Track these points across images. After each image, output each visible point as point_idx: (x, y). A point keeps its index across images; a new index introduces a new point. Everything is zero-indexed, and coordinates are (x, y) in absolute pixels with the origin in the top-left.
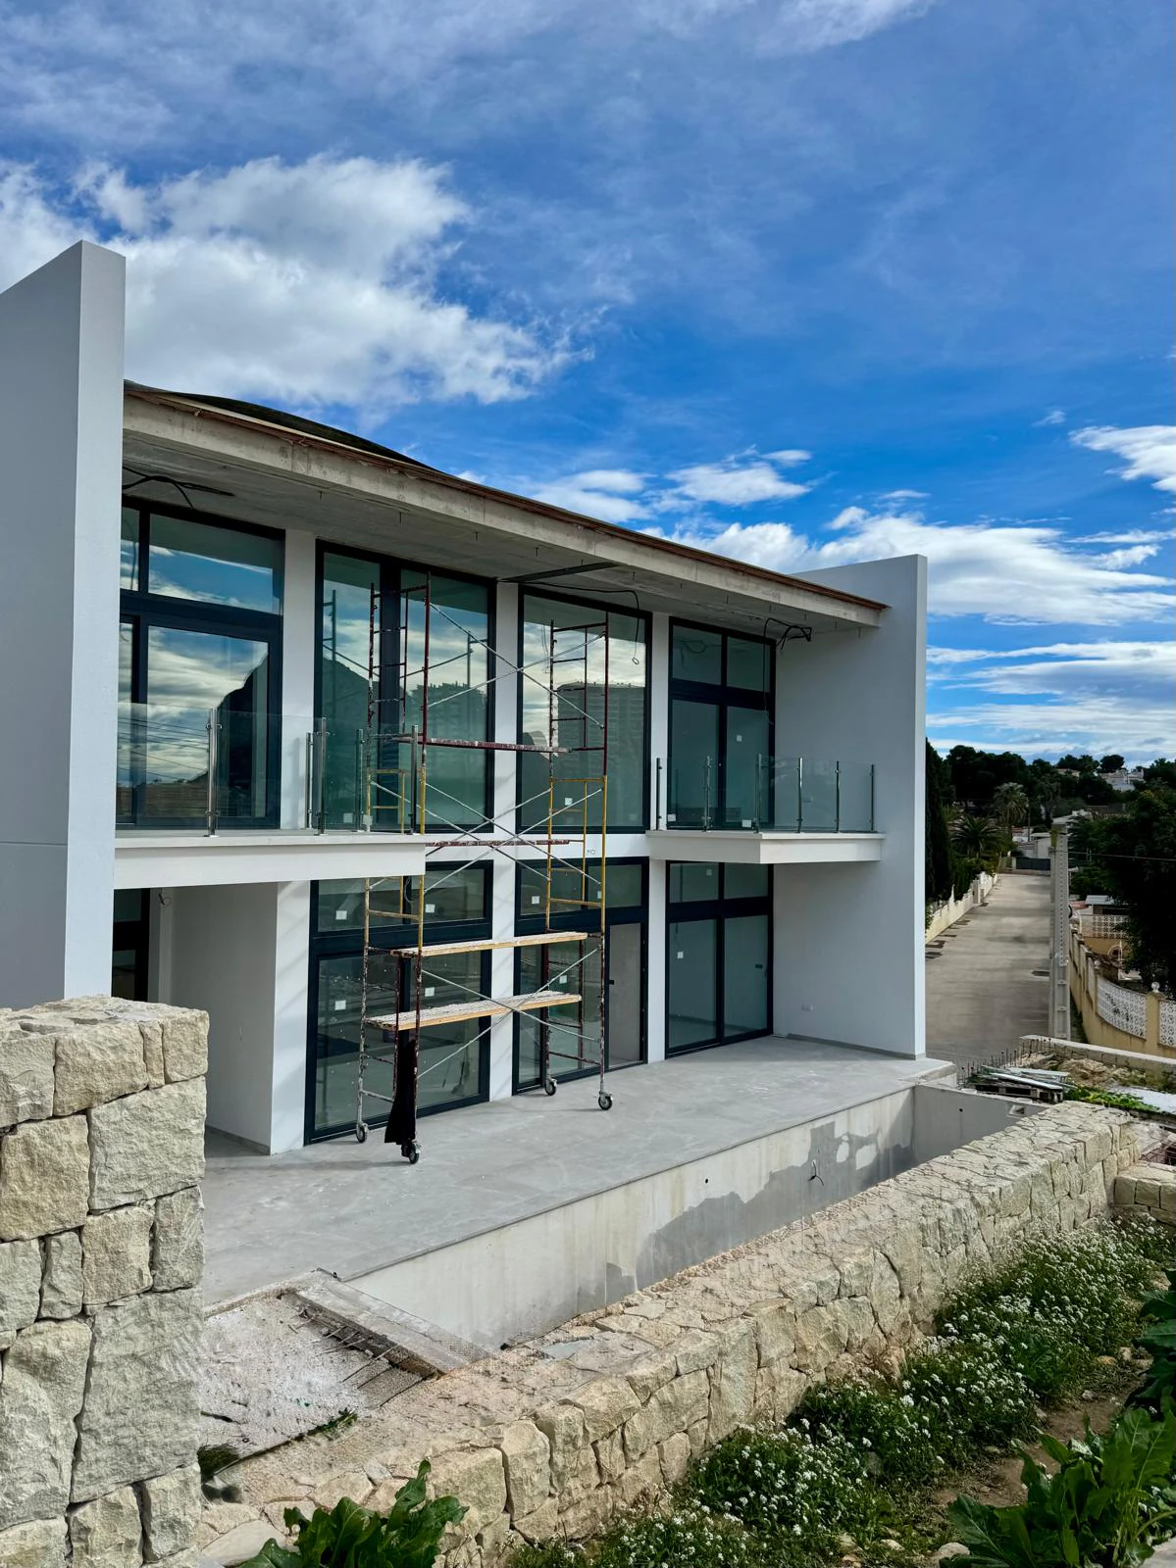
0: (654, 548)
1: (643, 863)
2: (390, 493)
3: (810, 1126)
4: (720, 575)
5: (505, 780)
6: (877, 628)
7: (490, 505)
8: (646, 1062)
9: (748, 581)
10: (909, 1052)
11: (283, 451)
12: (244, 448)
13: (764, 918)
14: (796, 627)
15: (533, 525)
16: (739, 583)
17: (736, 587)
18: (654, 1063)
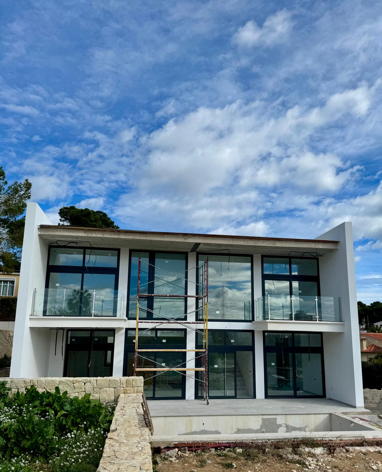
0: (212, 237)
1: (253, 332)
2: (116, 237)
3: (262, 417)
4: (244, 241)
5: (191, 306)
6: (336, 250)
7: (147, 235)
8: (256, 398)
9: (258, 241)
10: (354, 405)
11: (85, 232)
12: (75, 233)
13: (319, 355)
14: (307, 253)
15: (164, 238)
16: (254, 243)
17: (254, 244)
18: (259, 400)
